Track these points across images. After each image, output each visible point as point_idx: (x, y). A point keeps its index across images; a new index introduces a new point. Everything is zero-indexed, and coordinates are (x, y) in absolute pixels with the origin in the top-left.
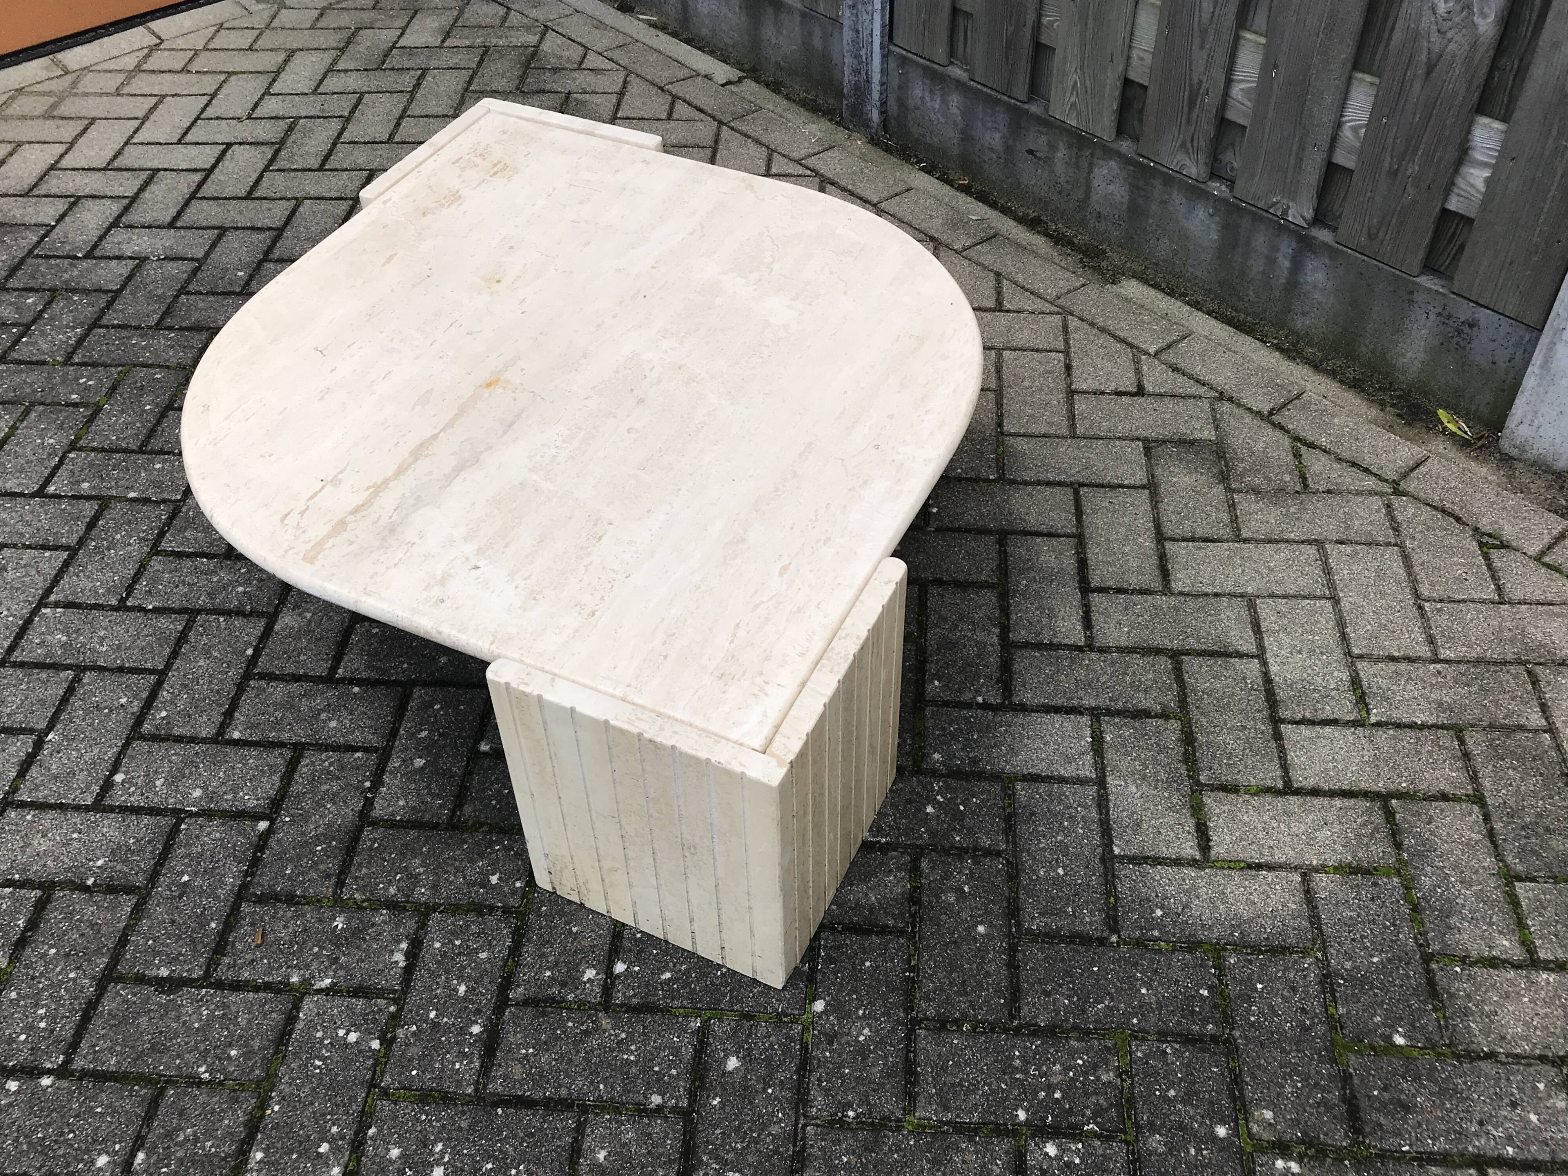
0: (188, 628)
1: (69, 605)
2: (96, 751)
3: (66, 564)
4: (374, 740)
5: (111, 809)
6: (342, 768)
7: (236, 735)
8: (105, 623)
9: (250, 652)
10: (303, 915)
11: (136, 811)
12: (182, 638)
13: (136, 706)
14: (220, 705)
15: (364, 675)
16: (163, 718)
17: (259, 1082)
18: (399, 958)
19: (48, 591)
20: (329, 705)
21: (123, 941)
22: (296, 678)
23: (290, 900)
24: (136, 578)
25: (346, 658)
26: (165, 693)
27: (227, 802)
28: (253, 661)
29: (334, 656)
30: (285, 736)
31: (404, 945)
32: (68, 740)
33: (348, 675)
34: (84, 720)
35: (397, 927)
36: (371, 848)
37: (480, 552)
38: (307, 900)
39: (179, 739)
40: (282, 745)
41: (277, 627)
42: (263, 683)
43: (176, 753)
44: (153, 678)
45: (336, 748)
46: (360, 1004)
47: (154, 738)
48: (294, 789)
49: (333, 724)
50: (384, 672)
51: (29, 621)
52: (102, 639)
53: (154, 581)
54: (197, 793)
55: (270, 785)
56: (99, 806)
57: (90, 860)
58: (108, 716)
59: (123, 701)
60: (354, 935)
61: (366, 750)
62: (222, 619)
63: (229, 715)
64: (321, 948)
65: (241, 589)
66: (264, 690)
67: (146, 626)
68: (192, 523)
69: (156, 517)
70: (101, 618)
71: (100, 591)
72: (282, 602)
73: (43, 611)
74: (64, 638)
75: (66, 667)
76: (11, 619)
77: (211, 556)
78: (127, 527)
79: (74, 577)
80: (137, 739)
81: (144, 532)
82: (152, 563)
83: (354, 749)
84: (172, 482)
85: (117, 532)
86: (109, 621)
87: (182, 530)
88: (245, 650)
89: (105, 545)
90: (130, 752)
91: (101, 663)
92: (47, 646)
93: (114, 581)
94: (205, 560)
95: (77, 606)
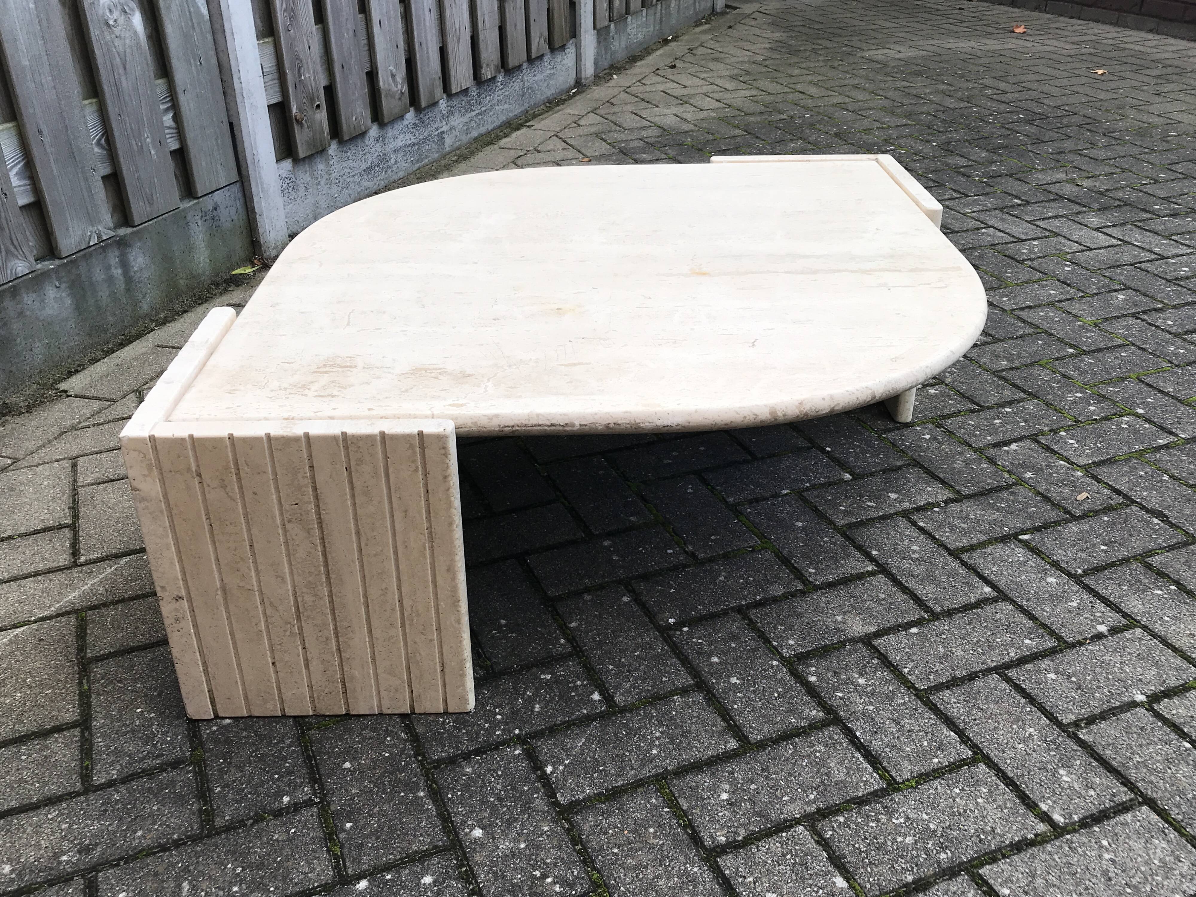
0: (939, 687)
1: (1031, 805)
2: (1107, 658)
3: (992, 857)
4: (902, 523)
5: (1125, 615)
6: (941, 526)
7: (987, 589)
8: (1010, 753)
9: (914, 630)
10: (1046, 490)
11: (1105, 601)
12: (954, 683)
13: (1046, 663)
14: (978, 615)
15: (858, 555)
16: (1031, 639)
17: (1138, 459)
18: (1014, 446)
19: (1039, 841)
20: (904, 558)
21: (1171, 548)
22: (905, 589)
23: (1047, 499)
24: (937, 773)
25: (854, 572)
26: (1012, 654)
27: (1035, 562)
28: (918, 623)
29: (860, 580)
30: (955, 564)
31: (1006, 448)
32: (1124, 682)
33: (868, 563)
34: (1099, 687)
35: (1000, 456)
36: (973, 487)
38: (1038, 493)
39: (1032, 617)
40: (964, 563)
41: (872, 629)
42: (930, 604)
43: (1044, 612)
44: (1012, 673)
45: (932, 537)
46: (1055, 447)
47: (1052, 633)
48: (983, 538)
49: (915, 548)
50: (843, 547)
51: (1085, 823)
52: (1025, 740)
53: (923, 755)
54: (1051, 580)
55: (999, 550)
56: (1133, 623)
57: (1165, 598)
58: (1074, 674)
59: (1052, 676)
60: (1026, 467)
61: (914, 524)
62: (906, 670)
63: (977, 605)
64: (1051, 474)
65: (862, 681)
66: (935, 599)
67: (975, 720)
68: (824, 784)
69: (849, 827)
70: (1008, 761)
71: (985, 791)
72: (843, 644)
73: (1062, 820)
74: (1062, 772)
75: (1082, 744)
76: (1105, 843)
77: (850, 733)
78: (889, 843)
79: (998, 830)
80: (1066, 642)
81: (878, 821)
82: (907, 775)
83: (921, 529)
84: (784, 855)
85: (904, 848)
86: (1004, 753)
87: (841, 785)
88: (915, 634)
89: (931, 843)
90: (1079, 638)
91: (1044, 721)
92: (1086, 779)
93: (963, 790)
94: (858, 734)
95: (1022, 796)
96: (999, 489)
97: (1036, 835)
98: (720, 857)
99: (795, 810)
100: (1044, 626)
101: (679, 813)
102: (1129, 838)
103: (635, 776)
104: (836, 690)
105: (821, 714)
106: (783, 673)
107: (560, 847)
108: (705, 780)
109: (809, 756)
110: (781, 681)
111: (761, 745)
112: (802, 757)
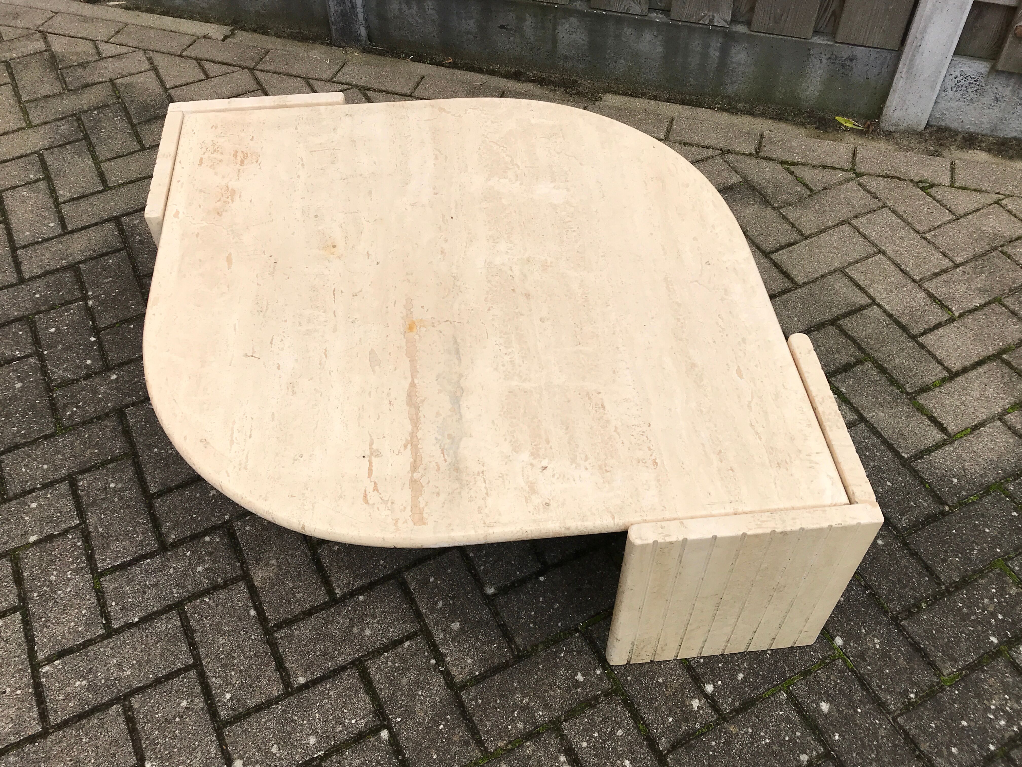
0: (185, 620)
1: (61, 654)
2: (199, 755)
3: (27, 622)
4: (409, 627)
6: (403, 660)
7: (302, 680)
8: (109, 652)
9: (253, 613)
12: (188, 630)
13: (199, 703)
14: (268, 665)
15: (358, 584)
16: (231, 699)
19: (32, 653)
20: (352, 620)
24: (102, 603)
25: (333, 579)
26: (214, 680)
27: (341, 733)
28: (262, 617)
29: (322, 582)
30: (340, 660)
31: (562, 759)
32: (168, 760)
33: (346, 590)
34: (165, 737)
35: (547, 749)
36: (477, 705)
37: (534, 455)
39: (259, 708)
40: (343, 668)
41: (257, 583)
42: (285, 630)
43: (267, 720)
44: (192, 674)
45: (385, 649)
47: (237, 719)
48: (383, 695)
49: (368, 632)
50: (370, 574)
51: (37, 686)
52: (119, 666)
53: (121, 598)
54: (312, 740)
55: (362, 703)
58: (183, 721)
59: (184, 704)
61: (408, 638)
62: (207, 599)
63: (280, 666)
65: (200, 569)
66: (292, 636)
67: (147, 636)
68: (108, 537)
69: (72, 547)
70: (102, 650)
71: (80, 629)
72: (243, 562)
73: (43, 671)
74: (84, 683)
75: (109, 704)
76: (19, 692)
77: (151, 555)
78: (53, 567)
79: (45, 630)
80: (225, 727)
81: (73, 563)
82: (105, 584)
83: (400, 642)
84: (60, 512)
85: (48, 574)
86: (112, 649)
87: (106, 547)
88: (248, 613)
89: (48, 590)
90: (228, 740)
91: (136, 685)
92: (75, 697)
93: (84, 615)
94: (148, 561)
95: (70, 651)
96: (473, 730)
97: (37, 652)
98: (69, 483)
99: (92, 520)
100: (248, 715)
101: (104, 464)
102: (19, 709)
103: (139, 442)
104: (193, 552)
105: (171, 541)
106: (215, 521)
109: (134, 531)
110: (208, 519)
111: (150, 506)
112: (134, 527)
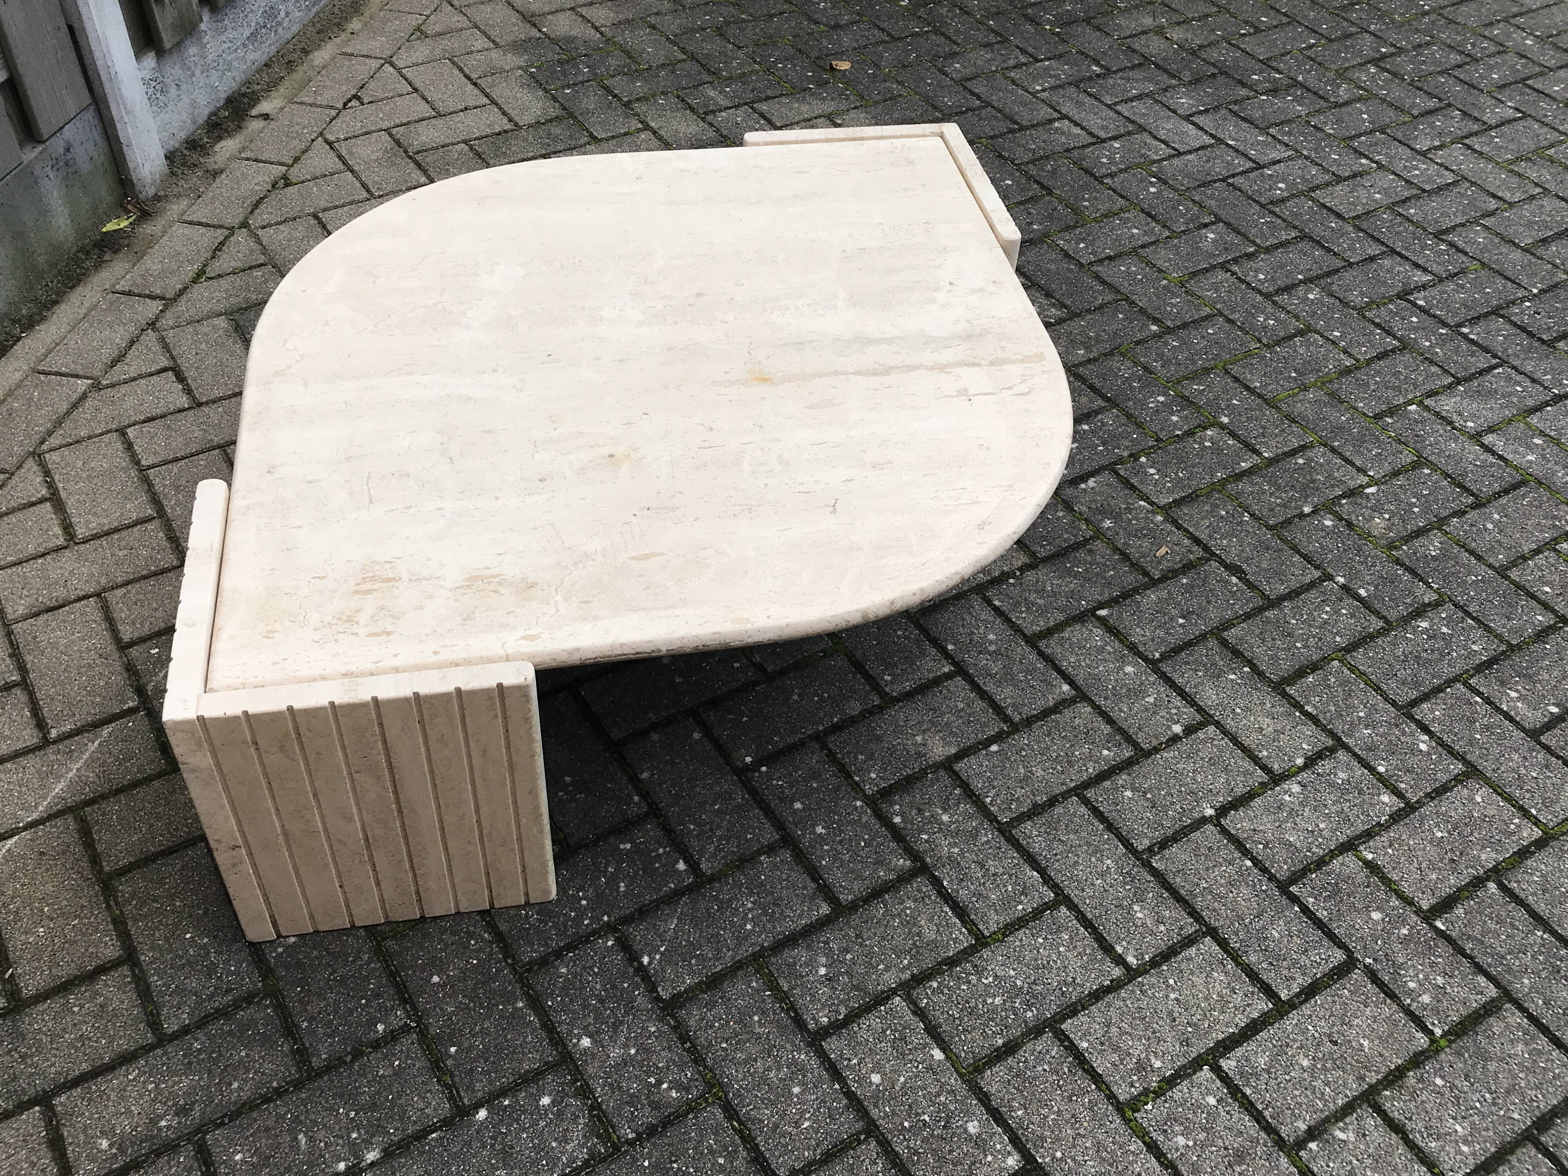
0: (1022, 818)
1: (1107, 948)
2: (1181, 766)
3: (1073, 1010)
4: (977, 603)
5: (1200, 710)
6: (1017, 604)
7: (1066, 687)
8: (1089, 891)
9: (994, 748)
10: (1125, 544)
11: (1182, 693)
12: (1036, 811)
13: (1123, 778)
14: (1057, 722)
15: (933, 651)
16: (1108, 749)
17: (1220, 492)
18: (1091, 483)
19: (1115, 986)
20: (980, 653)
21: (1247, 616)
22: (983, 694)
23: (1125, 557)
24: (1021, 923)
25: (931, 676)
26: (1091, 770)
27: (1113, 646)
28: (998, 738)
29: (937, 687)
30: (1033, 656)
31: (1083, 486)
32: (1196, 794)
33: (944, 662)
34: (1172, 803)
35: (1077, 497)
36: (1049, 544)
38: (1116, 549)
39: (1110, 721)
40: (1041, 654)
41: (953, 751)
42: (1009, 711)
43: (1121, 712)
44: (1090, 794)
45: (1008, 620)
46: (1134, 481)
47: (1129, 740)
48: (1061, 617)
49: (992, 637)
50: (918, 642)
51: (1155, 963)
52: (1102, 875)
53: (1008, 901)
54: (1129, 669)
55: (1075, 633)
56: (1207, 719)
57: (1238, 684)
58: (1150, 790)
59: (1128, 794)
60: (1105, 512)
61: (989, 603)
62: (988, 800)
63: (1055, 709)
64: (1130, 520)
65: (945, 818)
66: (1014, 705)
67: (1056, 855)
68: (917, 947)
69: (942, 992)
70: (1088, 901)
71: (1066, 937)
72: (924, 772)
73: (1135, 962)
74: (1136, 908)
75: (1154, 872)
76: (1171, 982)
77: (937, 883)
78: (980, 1006)
79: (1078, 981)
80: (1142, 749)
81: (969, 982)
82: (994, 928)
83: (996, 609)
84: (884, 1032)
85: (994, 1010)
86: (1083, 891)
87: (933, 945)
88: (996, 753)
89: (1018, 1001)
90: (1155, 743)
91: (1122, 849)
92: (1157, 913)
93: (1045, 939)
94: (945, 883)
95: (1100, 939)
96: (1076, 547)
97: (1112, 981)
98: (824, 1040)
99: (891, 979)
100: (1121, 731)
101: (781, 996)
102: (1192, 974)
103: (733, 957)
104: (921, 832)
105: (908, 863)
106: (867, 816)
107: (670, 1049)
108: (801, 954)
109: (899, 915)
110: (865, 826)
111: (853, 907)
112: (893, 917)
